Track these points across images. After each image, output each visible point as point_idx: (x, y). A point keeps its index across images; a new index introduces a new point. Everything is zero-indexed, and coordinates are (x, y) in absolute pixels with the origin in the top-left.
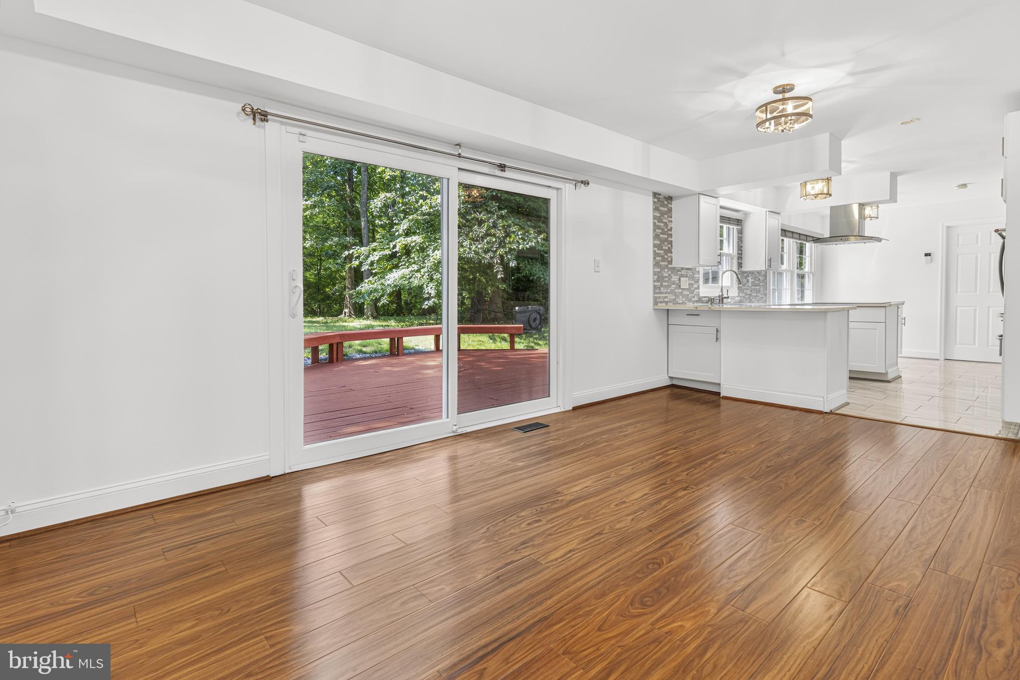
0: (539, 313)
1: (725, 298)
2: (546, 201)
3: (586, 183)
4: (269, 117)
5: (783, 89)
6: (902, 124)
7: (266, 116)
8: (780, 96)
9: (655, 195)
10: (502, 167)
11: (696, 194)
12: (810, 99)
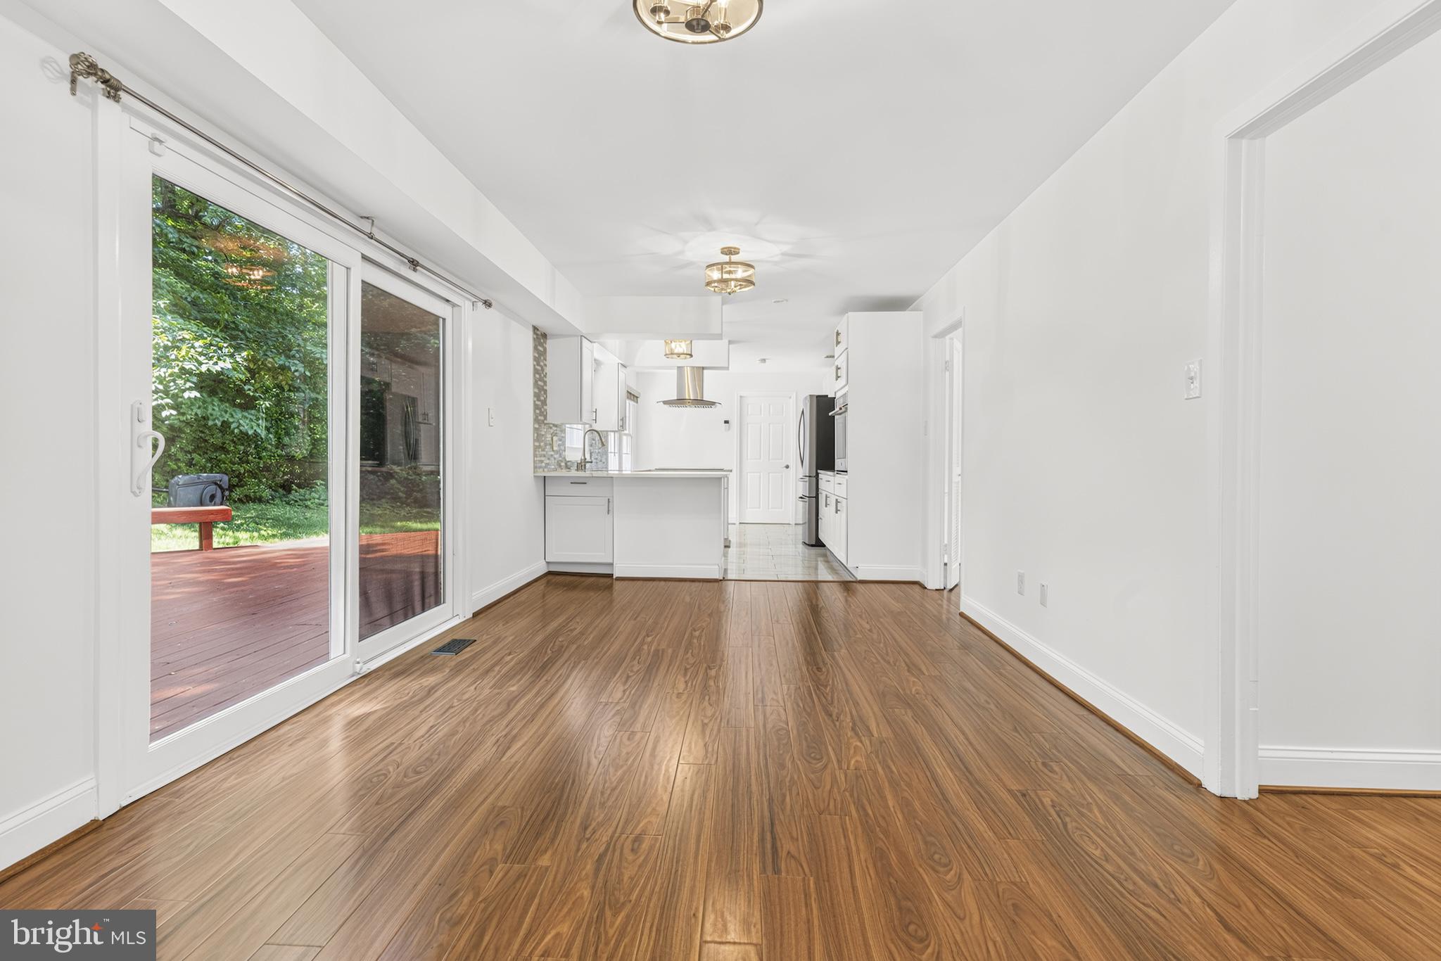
0: (220, 487)
1: (588, 462)
2: (435, 320)
3: (488, 304)
4: (121, 93)
5: (729, 251)
6: (775, 302)
7: (117, 89)
8: (726, 258)
9: (535, 329)
10: (414, 264)
11: (577, 336)
12: (752, 267)
